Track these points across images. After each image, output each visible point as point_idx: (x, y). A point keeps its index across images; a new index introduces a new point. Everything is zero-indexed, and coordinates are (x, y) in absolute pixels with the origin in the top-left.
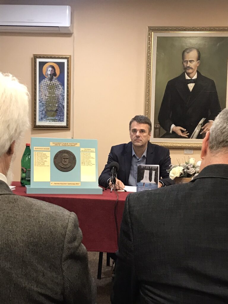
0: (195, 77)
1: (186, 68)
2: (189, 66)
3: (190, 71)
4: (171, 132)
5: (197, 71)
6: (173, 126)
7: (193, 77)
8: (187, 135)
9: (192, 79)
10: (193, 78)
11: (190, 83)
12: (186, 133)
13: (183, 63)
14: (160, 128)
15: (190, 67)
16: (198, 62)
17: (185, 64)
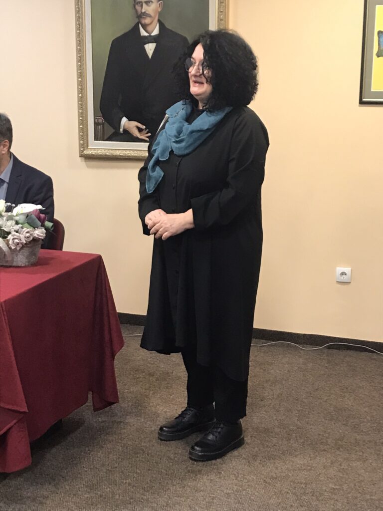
0: (156, 32)
1: (140, 16)
2: (145, 12)
3: (147, 21)
4: (121, 130)
5: (159, 21)
6: (124, 120)
7: (152, 32)
8: (148, 137)
9: (150, 36)
10: (153, 34)
11: (149, 43)
12: (146, 132)
13: (135, 7)
14: (103, 124)
15: (148, 14)
16: (159, 4)
17: (138, 8)
